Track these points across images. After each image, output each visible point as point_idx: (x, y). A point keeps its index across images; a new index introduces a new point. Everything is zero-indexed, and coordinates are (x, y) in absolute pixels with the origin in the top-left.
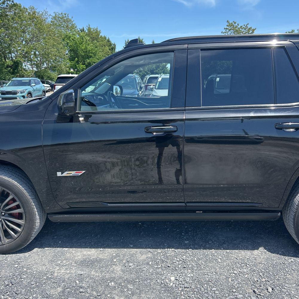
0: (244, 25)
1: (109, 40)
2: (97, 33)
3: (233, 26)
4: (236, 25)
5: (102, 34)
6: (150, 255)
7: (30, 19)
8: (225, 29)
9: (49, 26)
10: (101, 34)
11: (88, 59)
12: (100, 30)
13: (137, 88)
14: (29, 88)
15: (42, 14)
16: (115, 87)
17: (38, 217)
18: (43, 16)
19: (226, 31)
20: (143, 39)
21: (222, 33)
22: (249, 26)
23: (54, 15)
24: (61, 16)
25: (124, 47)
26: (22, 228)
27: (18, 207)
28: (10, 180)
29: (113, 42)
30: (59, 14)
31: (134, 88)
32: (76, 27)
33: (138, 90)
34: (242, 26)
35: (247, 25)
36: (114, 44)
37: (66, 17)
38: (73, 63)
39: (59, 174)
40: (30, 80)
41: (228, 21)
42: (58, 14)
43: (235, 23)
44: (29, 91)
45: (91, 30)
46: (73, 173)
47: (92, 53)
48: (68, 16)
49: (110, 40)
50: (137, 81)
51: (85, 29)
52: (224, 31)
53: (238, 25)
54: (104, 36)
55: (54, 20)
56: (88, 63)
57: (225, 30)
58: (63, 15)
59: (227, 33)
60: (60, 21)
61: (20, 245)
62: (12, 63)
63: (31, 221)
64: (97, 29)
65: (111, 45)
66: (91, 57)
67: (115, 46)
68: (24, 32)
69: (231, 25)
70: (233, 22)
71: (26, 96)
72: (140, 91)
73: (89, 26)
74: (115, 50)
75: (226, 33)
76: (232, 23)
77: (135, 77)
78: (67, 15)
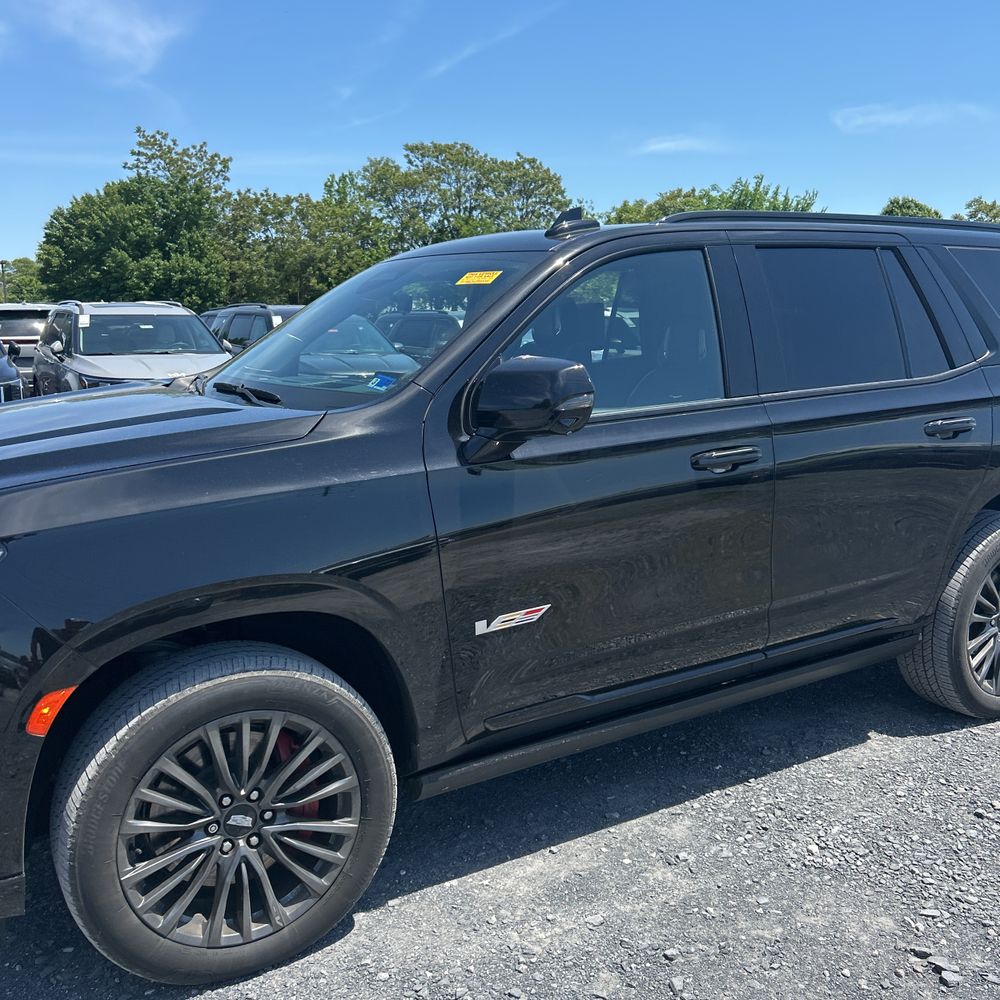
0: (195, 147)
3: (160, 146)
4: (170, 142)
8: (133, 153)
19: (138, 160)
21: (125, 167)
22: (210, 151)
26: (348, 845)
34: (188, 149)
35: (202, 147)
39: (481, 627)
41: (139, 130)
43: (165, 137)
46: (518, 617)
52: (132, 160)
53: (175, 143)
57: (136, 157)
59: (143, 168)
69: (150, 142)
70: (158, 132)
75: (138, 167)
76: (153, 137)
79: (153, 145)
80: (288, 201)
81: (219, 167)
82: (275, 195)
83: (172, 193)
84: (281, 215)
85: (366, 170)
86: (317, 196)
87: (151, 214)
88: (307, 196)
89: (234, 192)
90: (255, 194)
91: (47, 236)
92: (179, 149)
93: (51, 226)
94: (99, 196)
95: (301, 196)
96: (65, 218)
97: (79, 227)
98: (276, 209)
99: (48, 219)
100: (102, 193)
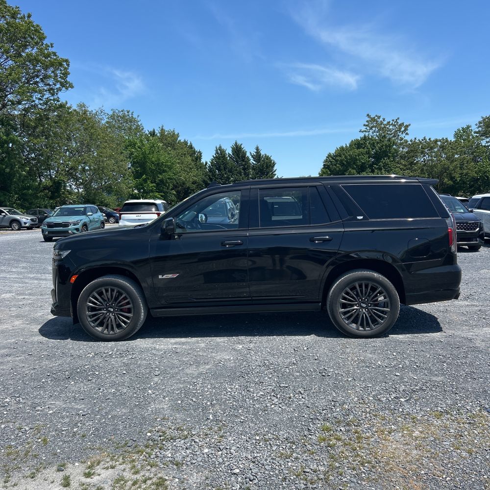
0: (393, 120)
1: (191, 146)
2: (174, 136)
3: (377, 122)
4: (381, 119)
5: (181, 139)
6: (226, 339)
7: (79, 121)
8: (364, 125)
9: (104, 129)
10: (179, 139)
11: (161, 174)
12: (178, 134)
13: (227, 215)
14: (84, 219)
15: (96, 113)
16: (200, 215)
17: (143, 311)
18: (96, 116)
19: (366, 129)
20: (242, 144)
21: (360, 132)
22: (400, 122)
23: (111, 113)
24: (121, 114)
25: (213, 156)
26: (130, 320)
27: (128, 303)
28: (124, 282)
29: (197, 149)
30: (119, 111)
31: (224, 216)
32: (143, 129)
33: (229, 217)
34: (389, 122)
35: (397, 120)
36: (200, 152)
37: (128, 115)
38: (139, 181)
39: (160, 277)
40: (85, 208)
41: (368, 115)
42: (117, 111)
43: (379, 117)
44: (84, 222)
45: (165, 133)
46: (170, 276)
47: (166, 166)
48: (132, 115)
49: (193, 145)
50: (229, 208)
51: (156, 132)
52: (364, 128)
53: (384, 120)
54: (185, 141)
55: (112, 120)
56: (159, 180)
57: (365, 127)
58: (125, 114)
59: (368, 132)
60: (119, 120)
61: (128, 334)
62: (51, 184)
63: (137, 314)
64: (174, 131)
65: (195, 154)
66: (164, 171)
67: (201, 154)
68: (69, 139)
70: (377, 116)
71: (80, 229)
72: (232, 218)
73: (163, 127)
74: (200, 160)
75: (366, 132)
76: (374, 118)
77: (225, 202)
78: (130, 113)
79: (373, 121)
80: (436, 141)
81: (403, 129)
82: (430, 139)
83: (378, 143)
84: (432, 148)
85: (480, 123)
86: (452, 138)
87: (368, 153)
88: (446, 139)
89: (409, 141)
90: (419, 140)
91: (324, 165)
92: (385, 123)
93: (326, 161)
94: (346, 146)
95: (443, 139)
96: (332, 157)
97: (336, 161)
98: (429, 145)
99: (325, 158)
100: (348, 145)
